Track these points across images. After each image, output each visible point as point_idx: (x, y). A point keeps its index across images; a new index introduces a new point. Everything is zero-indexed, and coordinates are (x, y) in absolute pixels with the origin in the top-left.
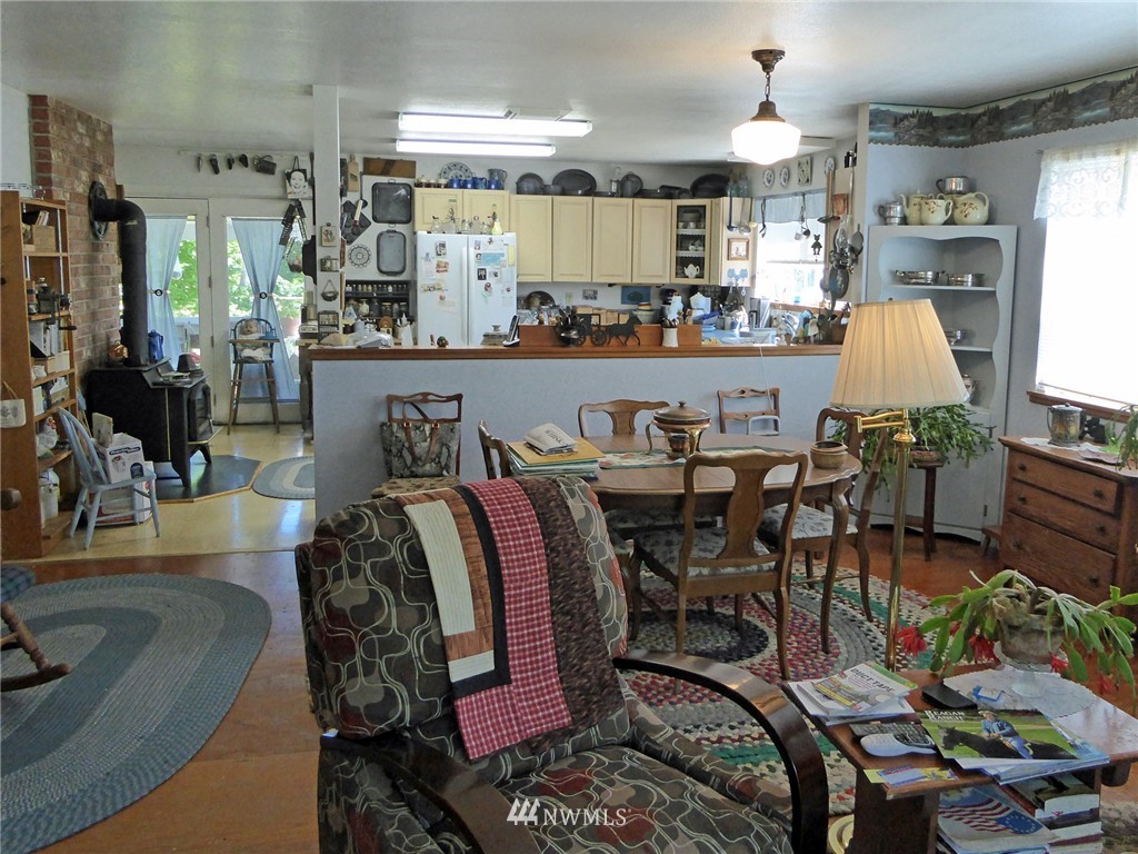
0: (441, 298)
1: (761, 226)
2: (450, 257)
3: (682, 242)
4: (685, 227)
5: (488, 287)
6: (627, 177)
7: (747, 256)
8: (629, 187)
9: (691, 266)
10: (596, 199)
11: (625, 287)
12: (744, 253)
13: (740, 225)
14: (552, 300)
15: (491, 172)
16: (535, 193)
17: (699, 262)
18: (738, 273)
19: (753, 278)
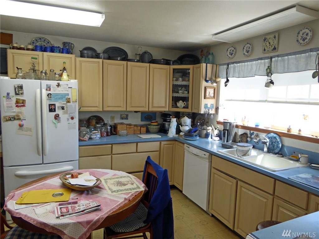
0: (21, 126)
1: (225, 80)
2: (26, 96)
3: (175, 88)
4: (176, 80)
5: (57, 117)
6: (145, 53)
7: (214, 97)
8: (147, 57)
9: (181, 101)
10: (129, 63)
11: (143, 113)
12: (212, 95)
13: (211, 79)
14: (103, 120)
15: (64, 44)
16: (92, 57)
17: (185, 99)
18: (209, 106)
19: (217, 109)
